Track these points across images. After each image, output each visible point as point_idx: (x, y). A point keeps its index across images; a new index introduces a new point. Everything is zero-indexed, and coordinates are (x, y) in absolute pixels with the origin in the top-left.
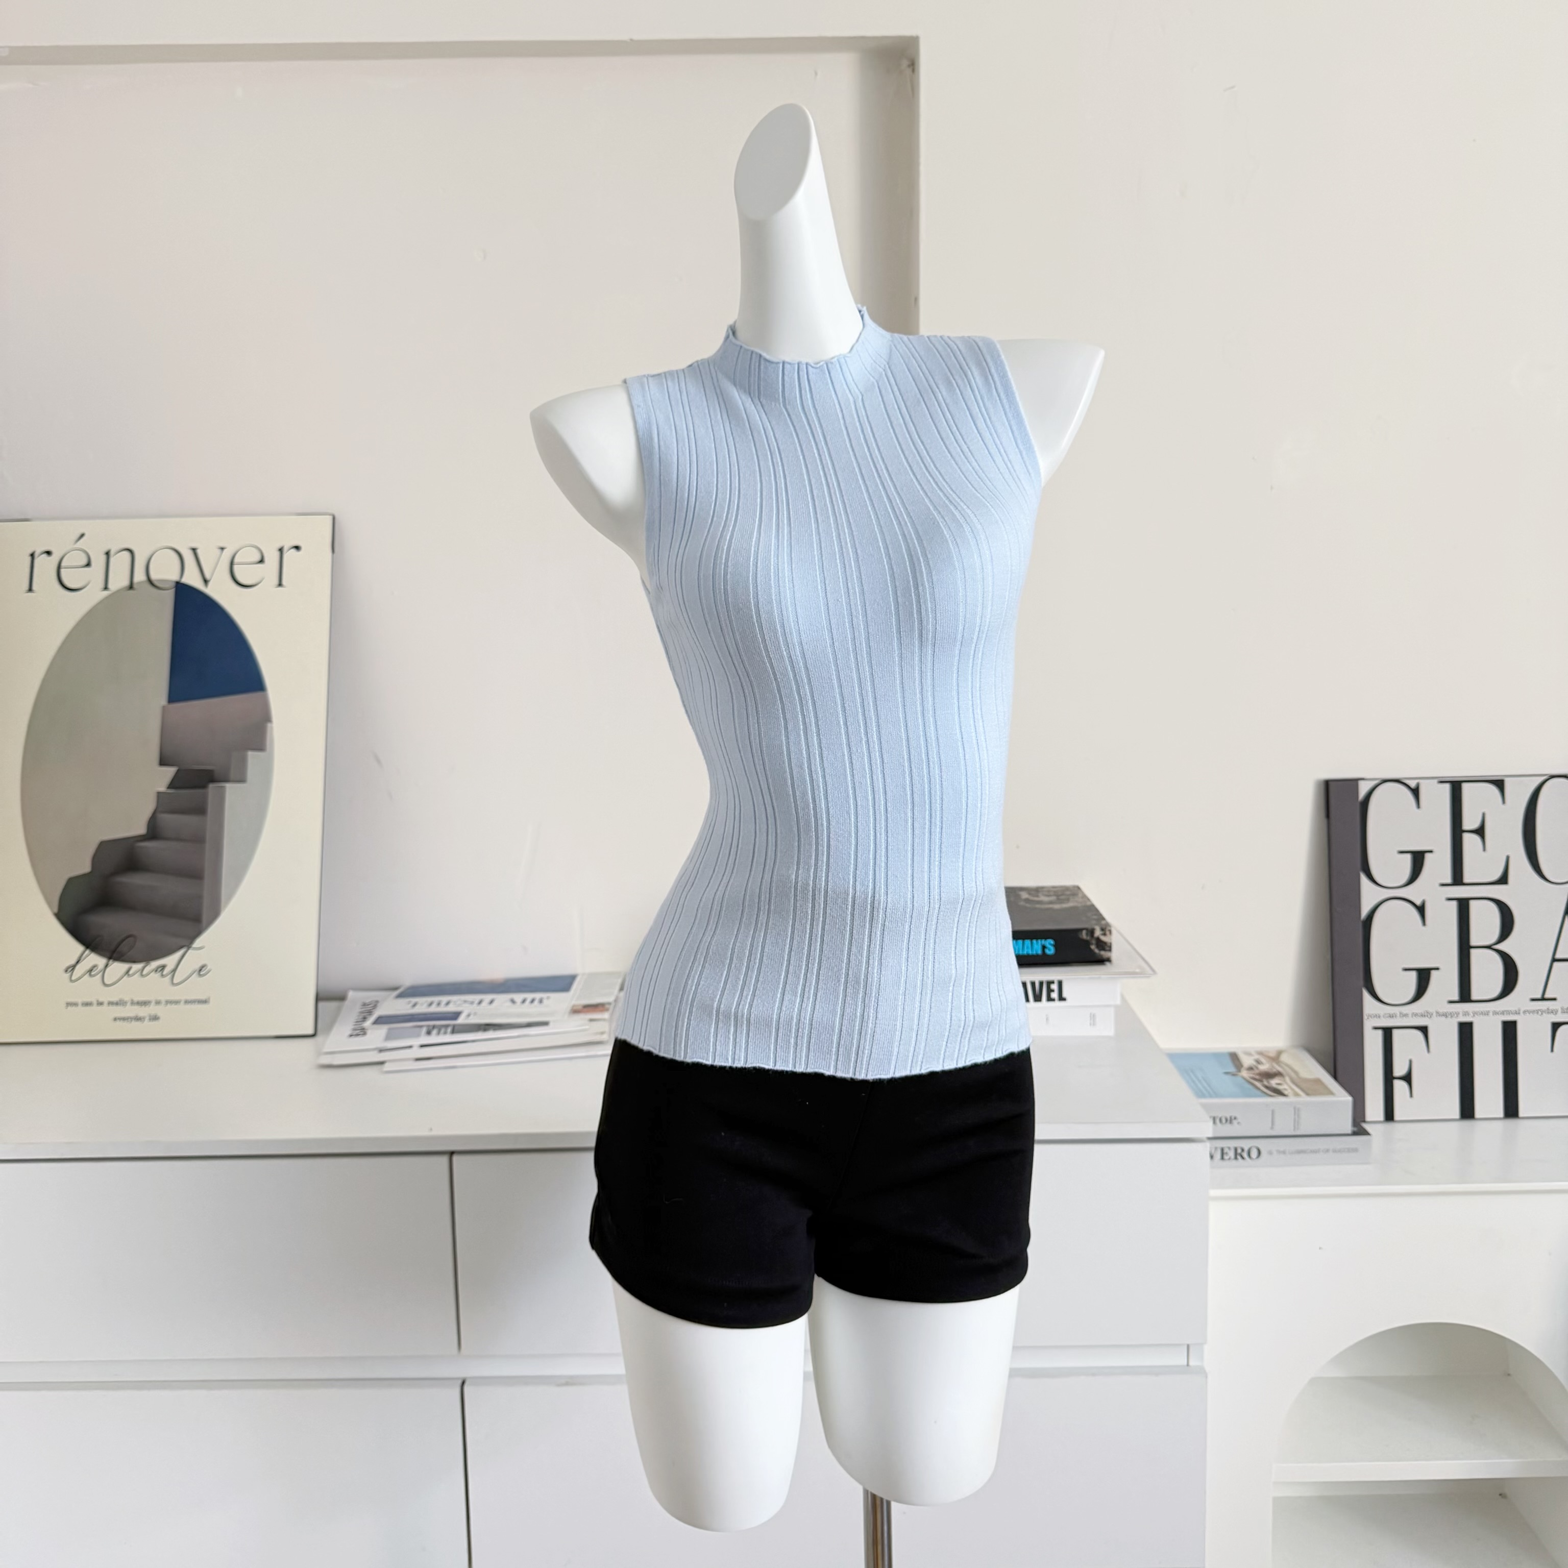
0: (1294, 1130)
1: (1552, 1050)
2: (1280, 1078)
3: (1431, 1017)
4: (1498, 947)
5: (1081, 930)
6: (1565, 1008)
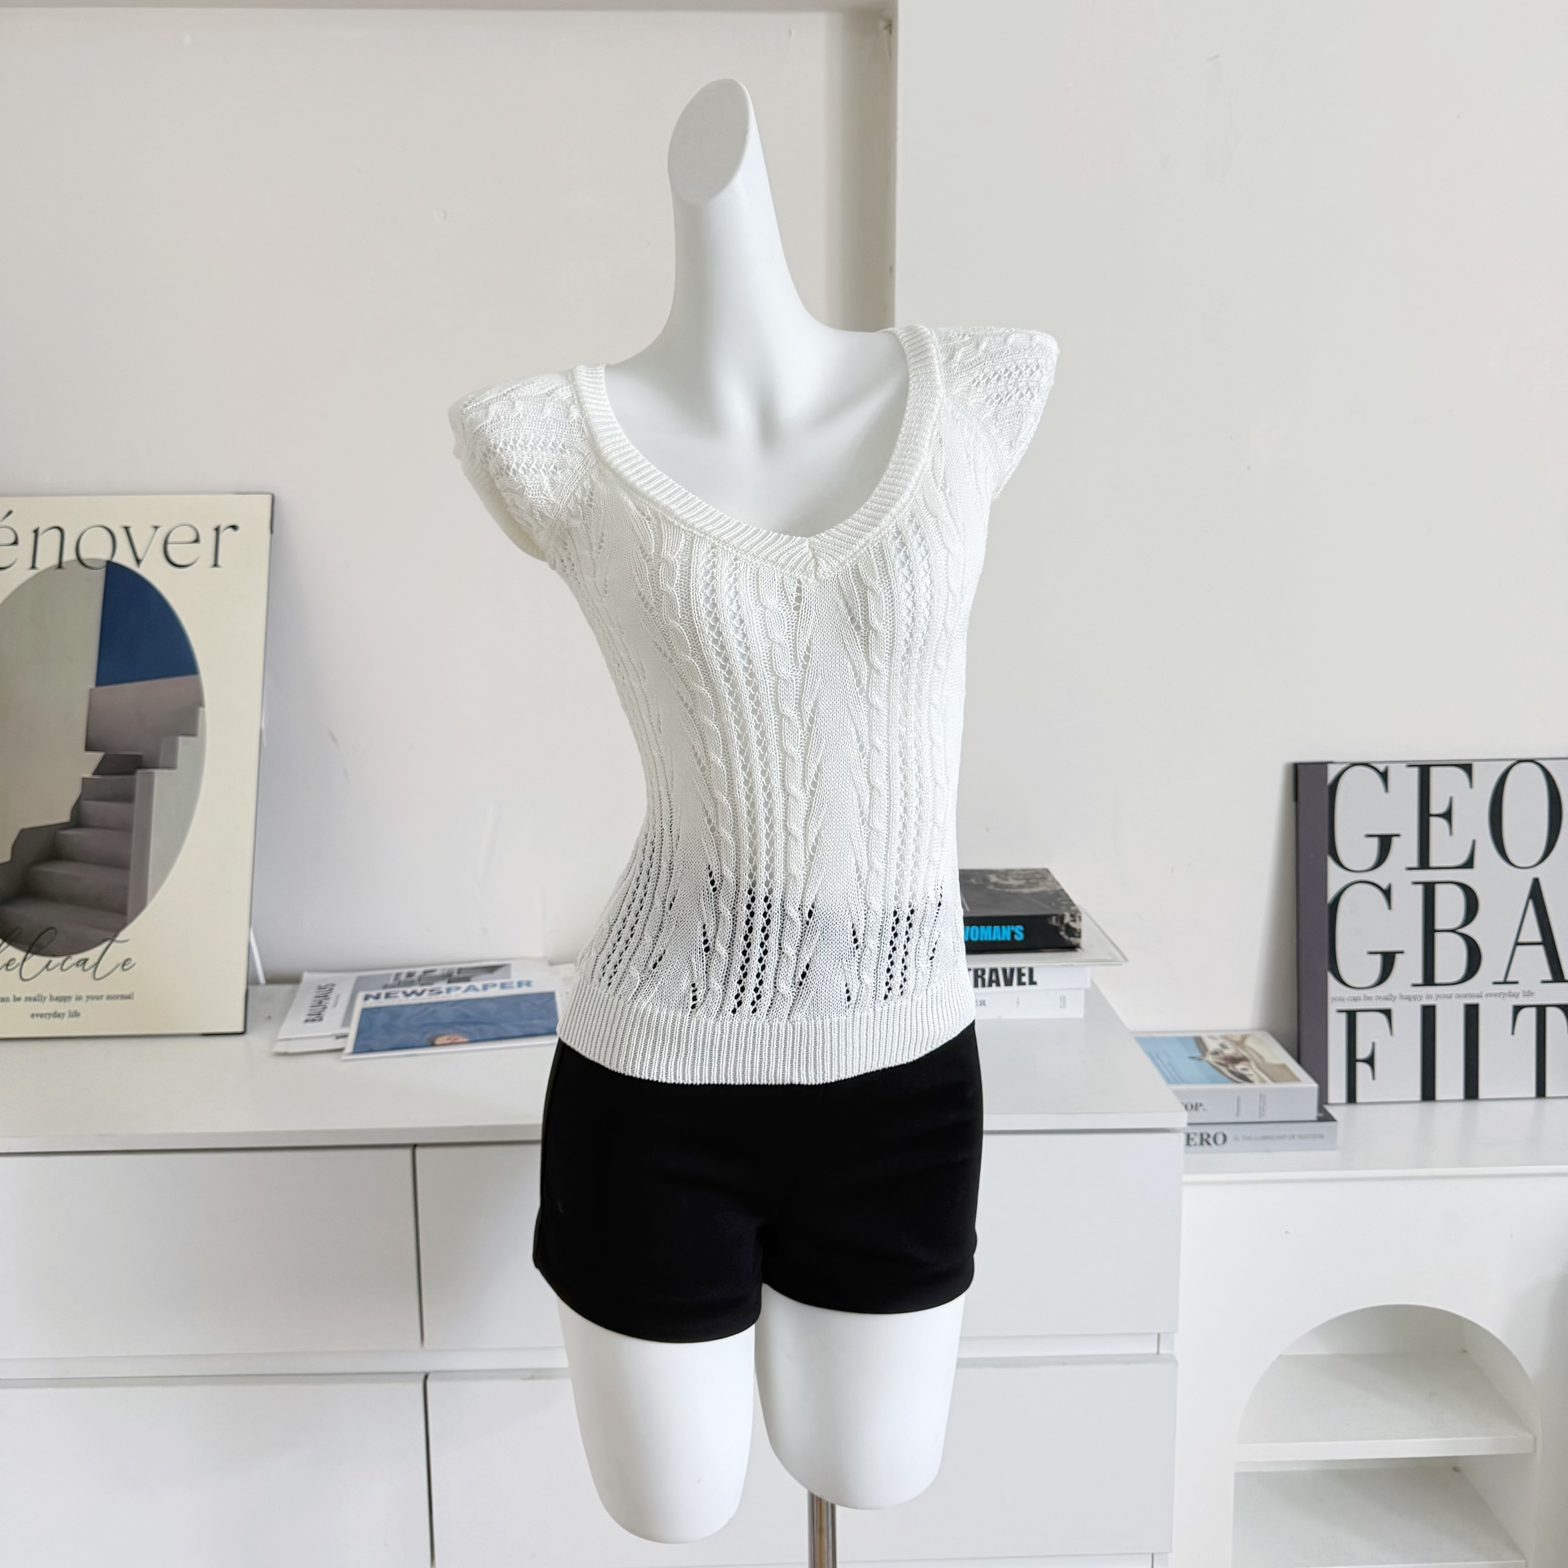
0: (1260, 1116)
1: (1513, 1033)
2: (1246, 1063)
3: (1394, 1000)
4: (1463, 930)
5: (1050, 916)
6: (1527, 991)
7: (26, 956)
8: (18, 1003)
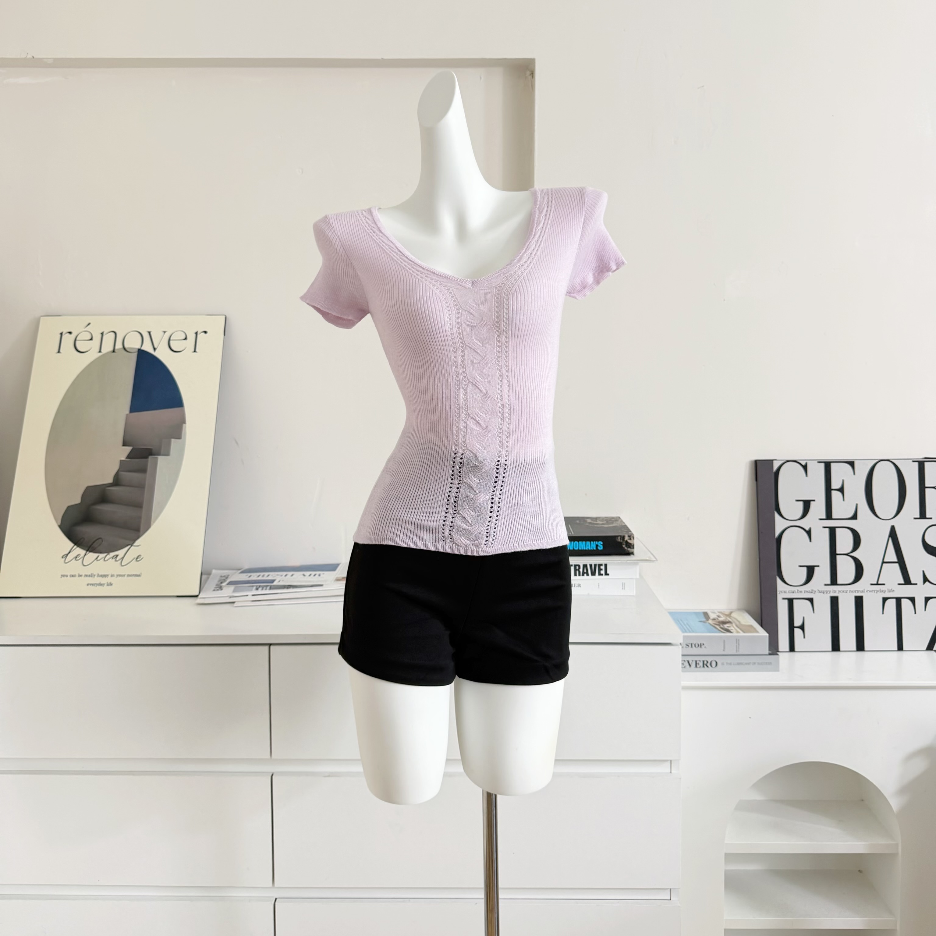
0: (736, 651)
1: (883, 613)
2: (731, 624)
3: (814, 593)
4: (852, 554)
5: (617, 536)
6: (890, 589)
7: (86, 553)
8: (80, 578)
